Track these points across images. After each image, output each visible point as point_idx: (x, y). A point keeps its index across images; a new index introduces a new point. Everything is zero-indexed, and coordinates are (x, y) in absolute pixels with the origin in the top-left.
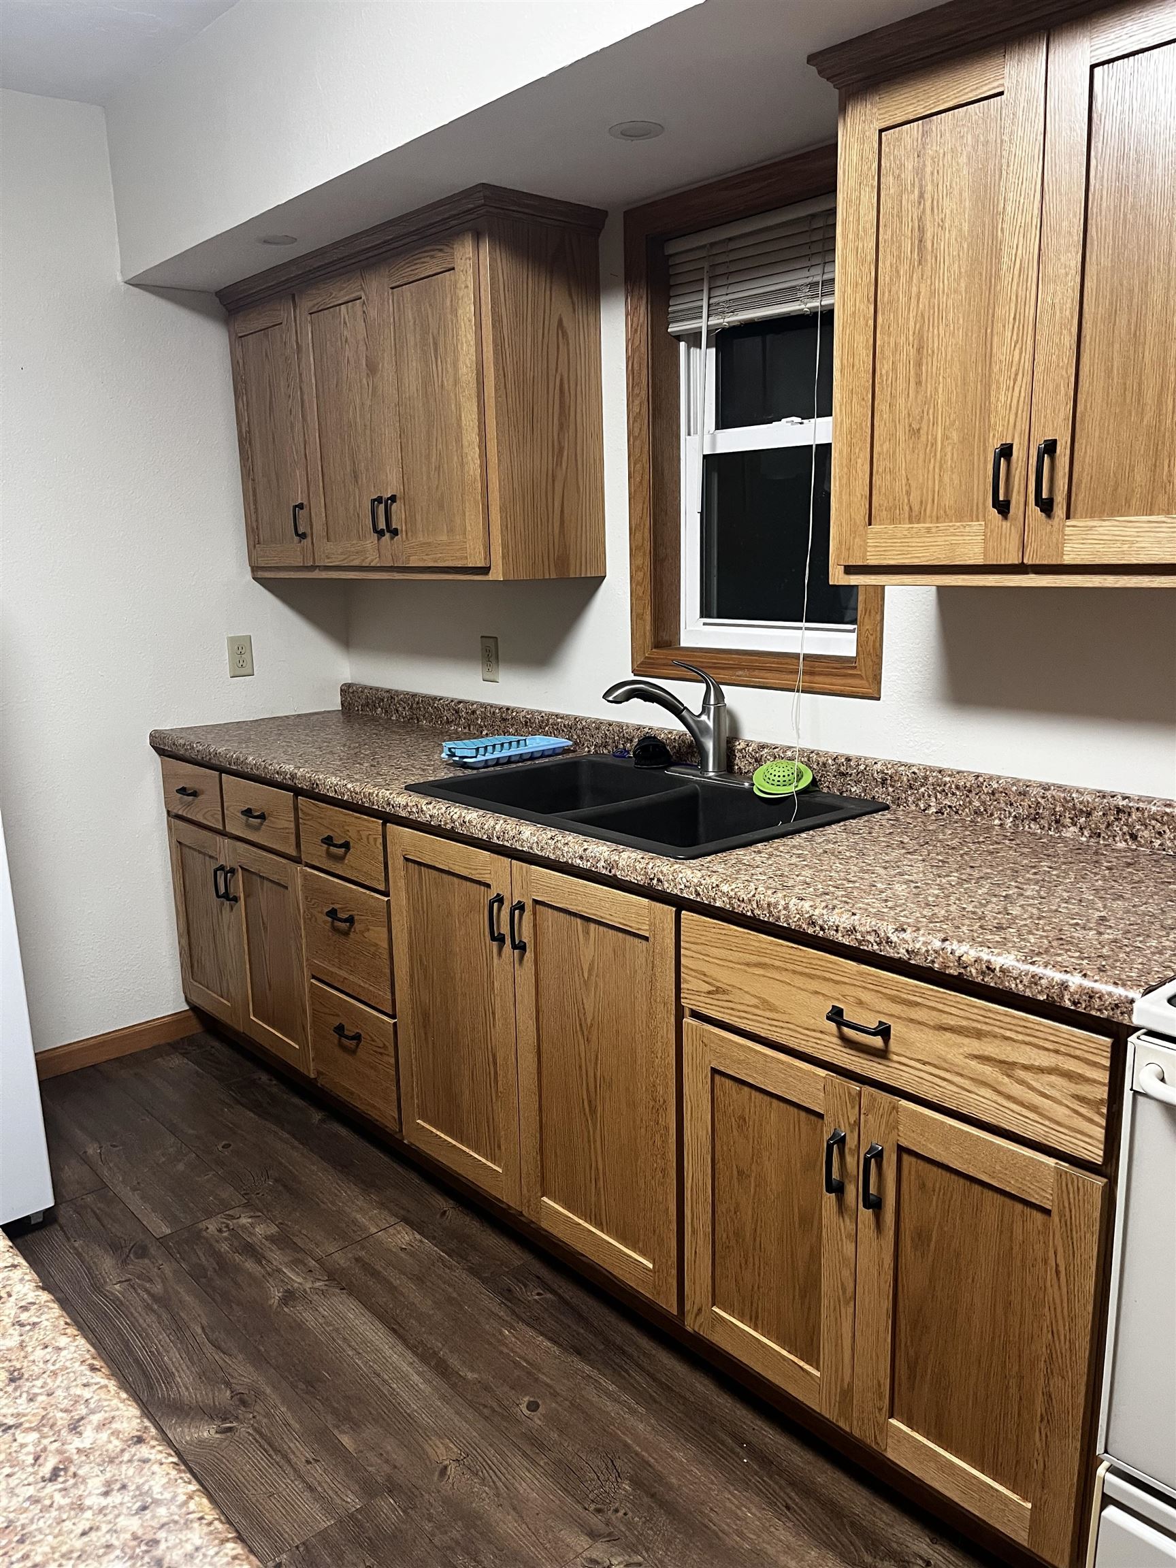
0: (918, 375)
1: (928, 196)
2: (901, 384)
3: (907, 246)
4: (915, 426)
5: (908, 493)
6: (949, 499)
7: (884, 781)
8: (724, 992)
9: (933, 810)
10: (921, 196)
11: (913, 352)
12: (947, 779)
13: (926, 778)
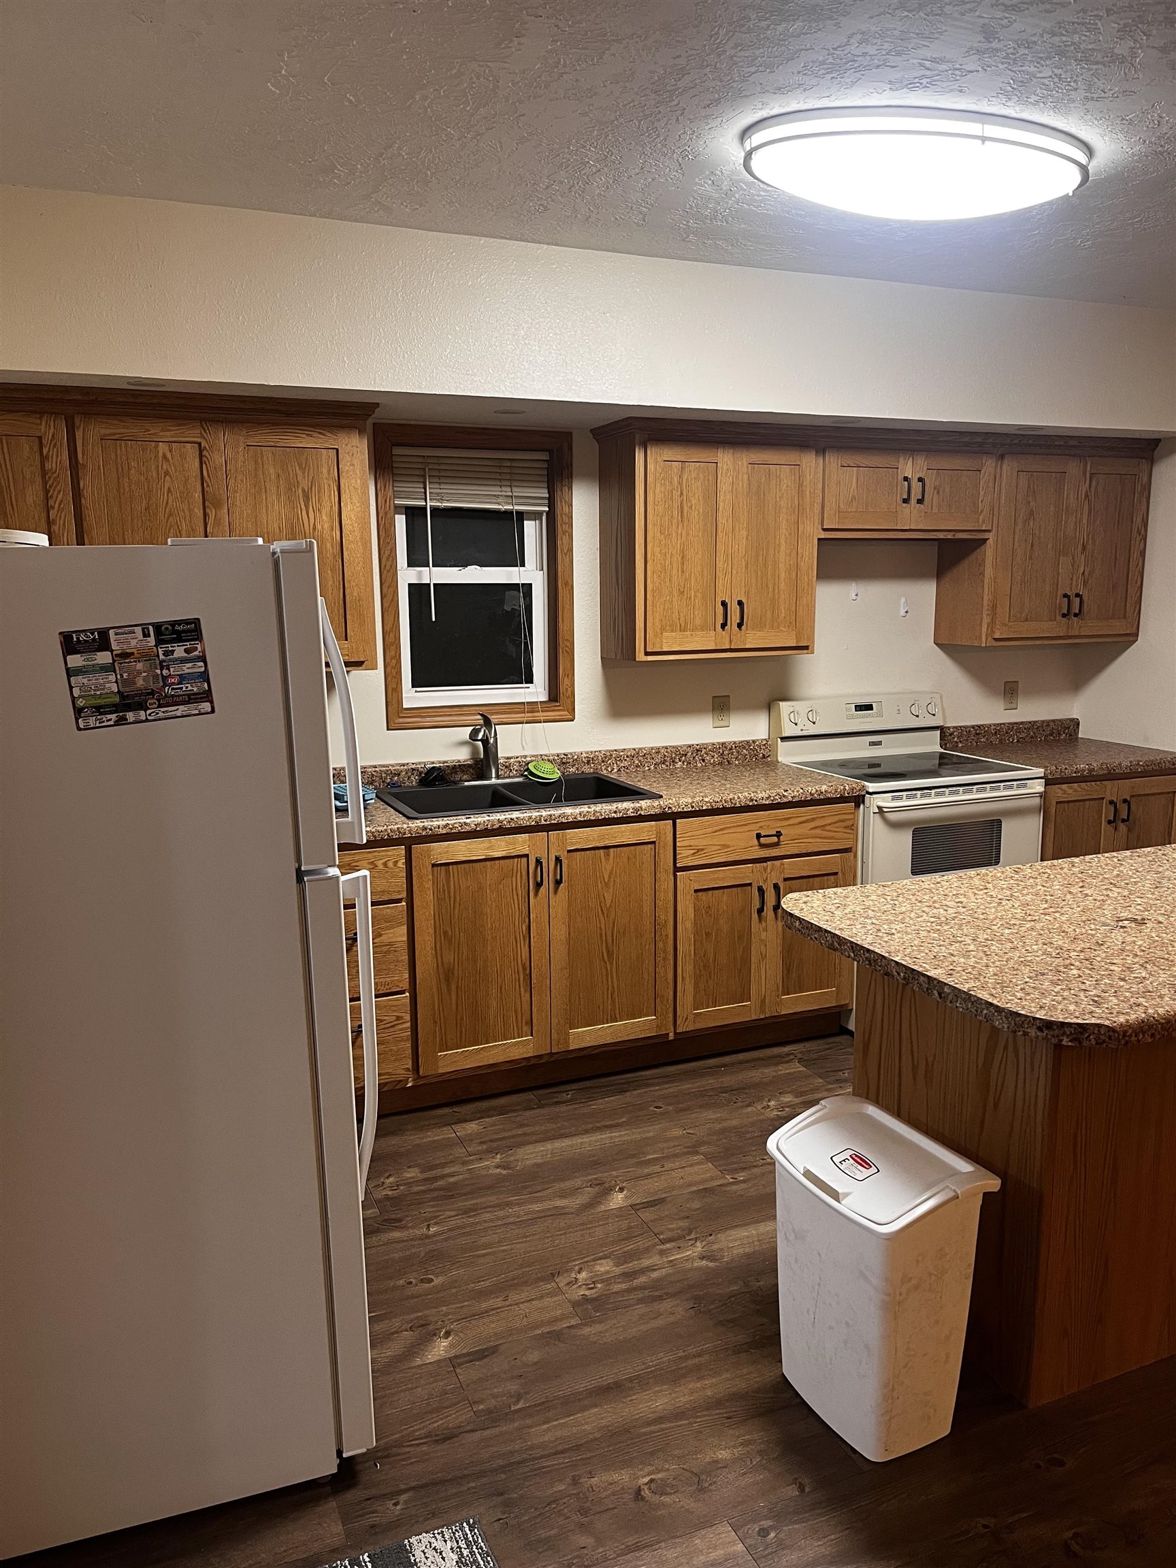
0: (682, 568)
1: (685, 494)
2: (675, 572)
3: (675, 513)
4: (682, 590)
5: (679, 619)
6: (698, 621)
7: (588, 762)
8: (702, 850)
9: (616, 770)
10: (682, 494)
11: (680, 558)
12: (622, 753)
13: (611, 755)
